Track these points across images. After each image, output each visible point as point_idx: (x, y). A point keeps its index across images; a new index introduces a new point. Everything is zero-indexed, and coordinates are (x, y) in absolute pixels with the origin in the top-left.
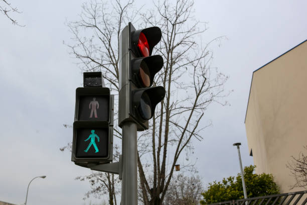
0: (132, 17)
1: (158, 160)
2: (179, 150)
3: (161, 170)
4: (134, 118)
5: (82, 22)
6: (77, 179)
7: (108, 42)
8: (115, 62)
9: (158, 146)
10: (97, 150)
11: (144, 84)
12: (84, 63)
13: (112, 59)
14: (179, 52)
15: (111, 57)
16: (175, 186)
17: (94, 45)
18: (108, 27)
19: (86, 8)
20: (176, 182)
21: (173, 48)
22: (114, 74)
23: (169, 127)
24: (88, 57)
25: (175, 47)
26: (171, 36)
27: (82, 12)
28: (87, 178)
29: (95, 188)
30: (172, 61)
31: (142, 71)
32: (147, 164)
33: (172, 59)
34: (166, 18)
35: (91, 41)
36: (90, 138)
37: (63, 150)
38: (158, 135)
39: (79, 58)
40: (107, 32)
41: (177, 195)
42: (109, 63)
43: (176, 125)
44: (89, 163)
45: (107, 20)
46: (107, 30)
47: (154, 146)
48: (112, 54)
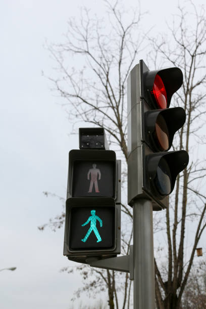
0: (138, 42)
1: (174, 241)
2: (201, 228)
3: (177, 255)
4: (149, 194)
5: (69, 45)
6: (63, 270)
7: (106, 76)
8: (115, 105)
9: (174, 222)
10: (99, 239)
11: (161, 146)
12: (73, 104)
13: (110, 100)
14: (199, 94)
15: (109, 97)
16: (196, 277)
17: (85, 80)
18: (105, 55)
19: (73, 25)
20: (198, 271)
21: (192, 88)
22: (114, 122)
23: (188, 196)
24: (78, 96)
25: (195, 86)
26: (190, 72)
27: (69, 31)
28: (78, 268)
29: (89, 283)
30: (190, 106)
31: (158, 128)
32: (159, 247)
33: (191, 103)
34: (183, 45)
35: (82, 73)
36: (90, 222)
37: (42, 229)
38: (174, 208)
39: (65, 96)
40: (105, 62)
41: (198, 289)
42: (108, 105)
43: (196, 193)
44: (88, 257)
45: (104, 45)
46: (103, 59)
47: (168, 223)
48: (111, 94)
